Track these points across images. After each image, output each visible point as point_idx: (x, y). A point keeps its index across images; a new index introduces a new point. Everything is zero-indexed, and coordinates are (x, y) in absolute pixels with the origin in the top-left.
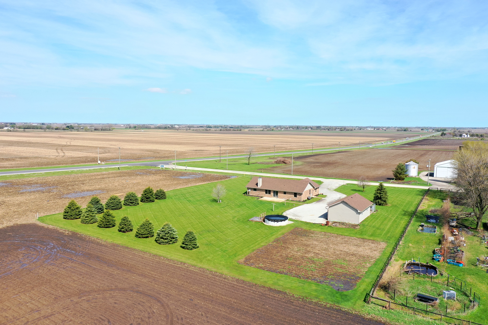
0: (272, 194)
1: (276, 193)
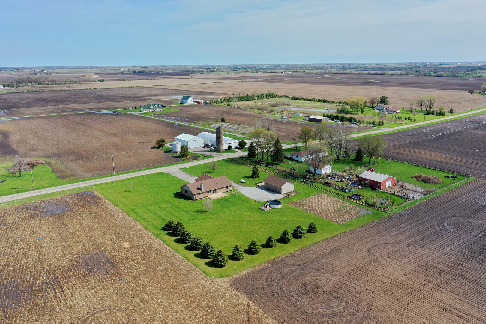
0: (212, 192)
1: (215, 191)
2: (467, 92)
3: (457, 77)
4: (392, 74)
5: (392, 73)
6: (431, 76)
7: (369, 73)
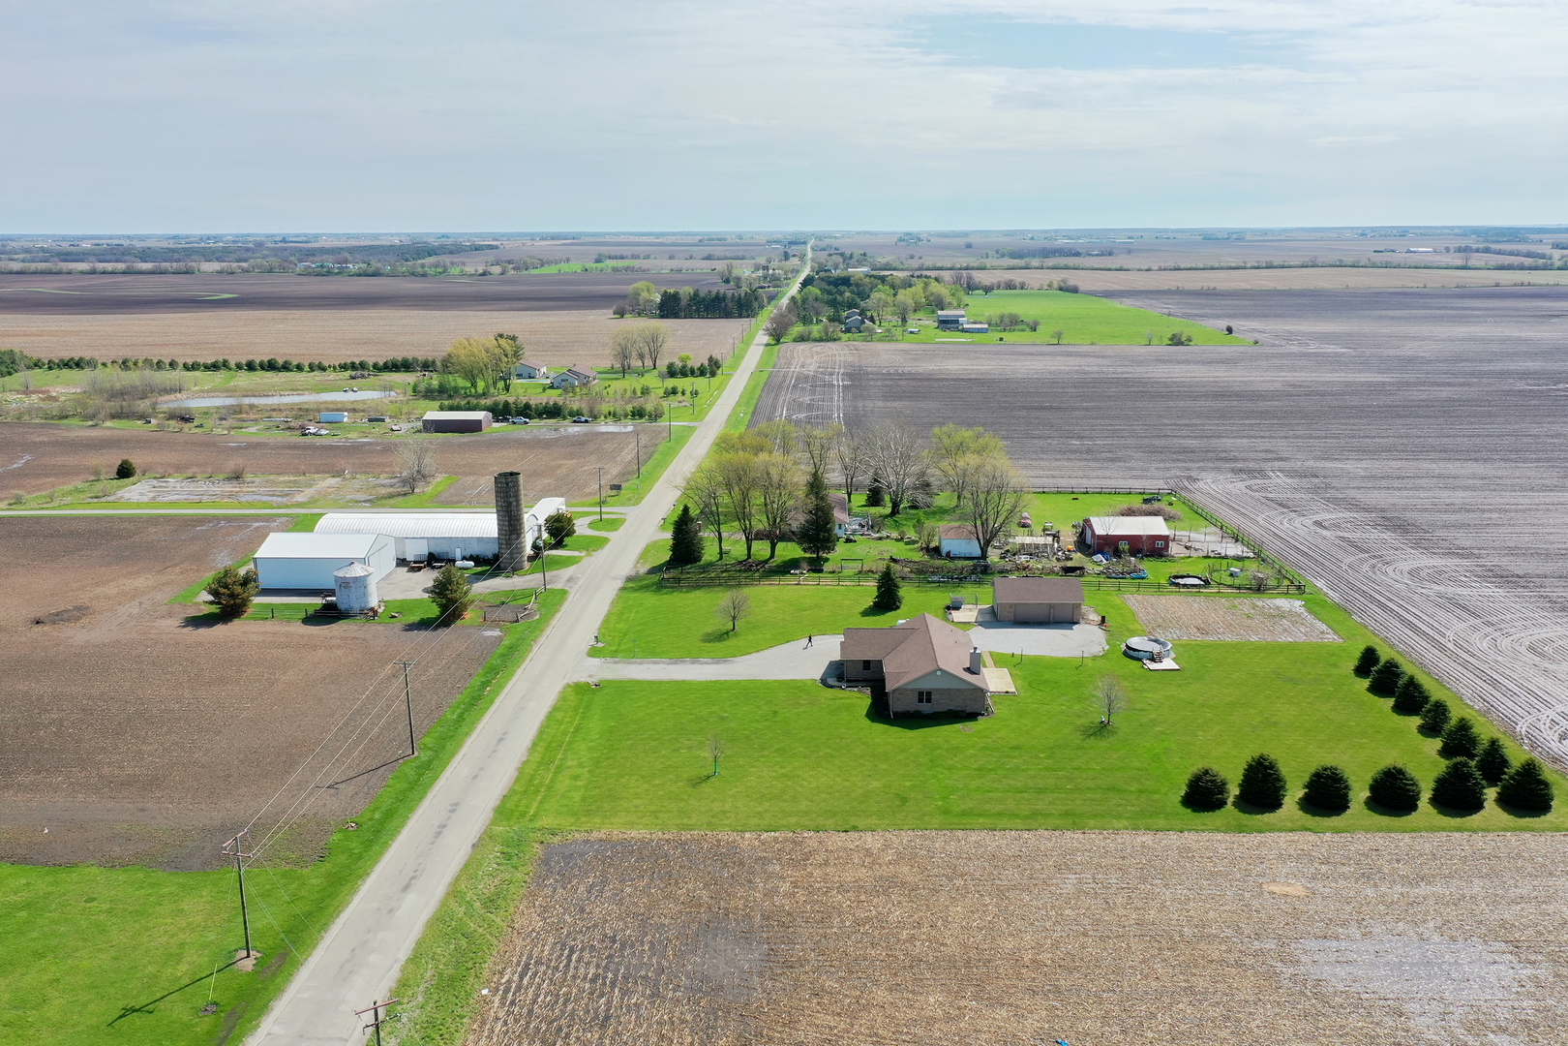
2: (609, 313)
3: (423, 275)
4: (219, 272)
5: (215, 266)
6: (350, 276)
7: (128, 268)
